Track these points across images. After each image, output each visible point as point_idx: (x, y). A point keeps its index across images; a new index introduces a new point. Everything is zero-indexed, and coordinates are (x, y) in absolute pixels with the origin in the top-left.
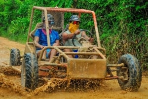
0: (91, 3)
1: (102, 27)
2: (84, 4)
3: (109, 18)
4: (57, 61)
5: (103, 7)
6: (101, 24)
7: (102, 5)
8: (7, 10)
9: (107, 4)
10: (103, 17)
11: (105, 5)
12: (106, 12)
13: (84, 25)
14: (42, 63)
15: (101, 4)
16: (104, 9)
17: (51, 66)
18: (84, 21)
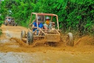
0: (79, 4)
1: (86, 20)
2: (74, 5)
3: (91, 14)
4: (41, 35)
5: (87, 6)
6: (86, 17)
7: (86, 6)
8: (26, 9)
9: (90, 4)
10: (87, 13)
11: (88, 5)
12: (89, 10)
13: (75, 18)
14: (35, 36)
15: (86, 4)
16: (87, 8)
17: (38, 37)
18: (74, 16)
